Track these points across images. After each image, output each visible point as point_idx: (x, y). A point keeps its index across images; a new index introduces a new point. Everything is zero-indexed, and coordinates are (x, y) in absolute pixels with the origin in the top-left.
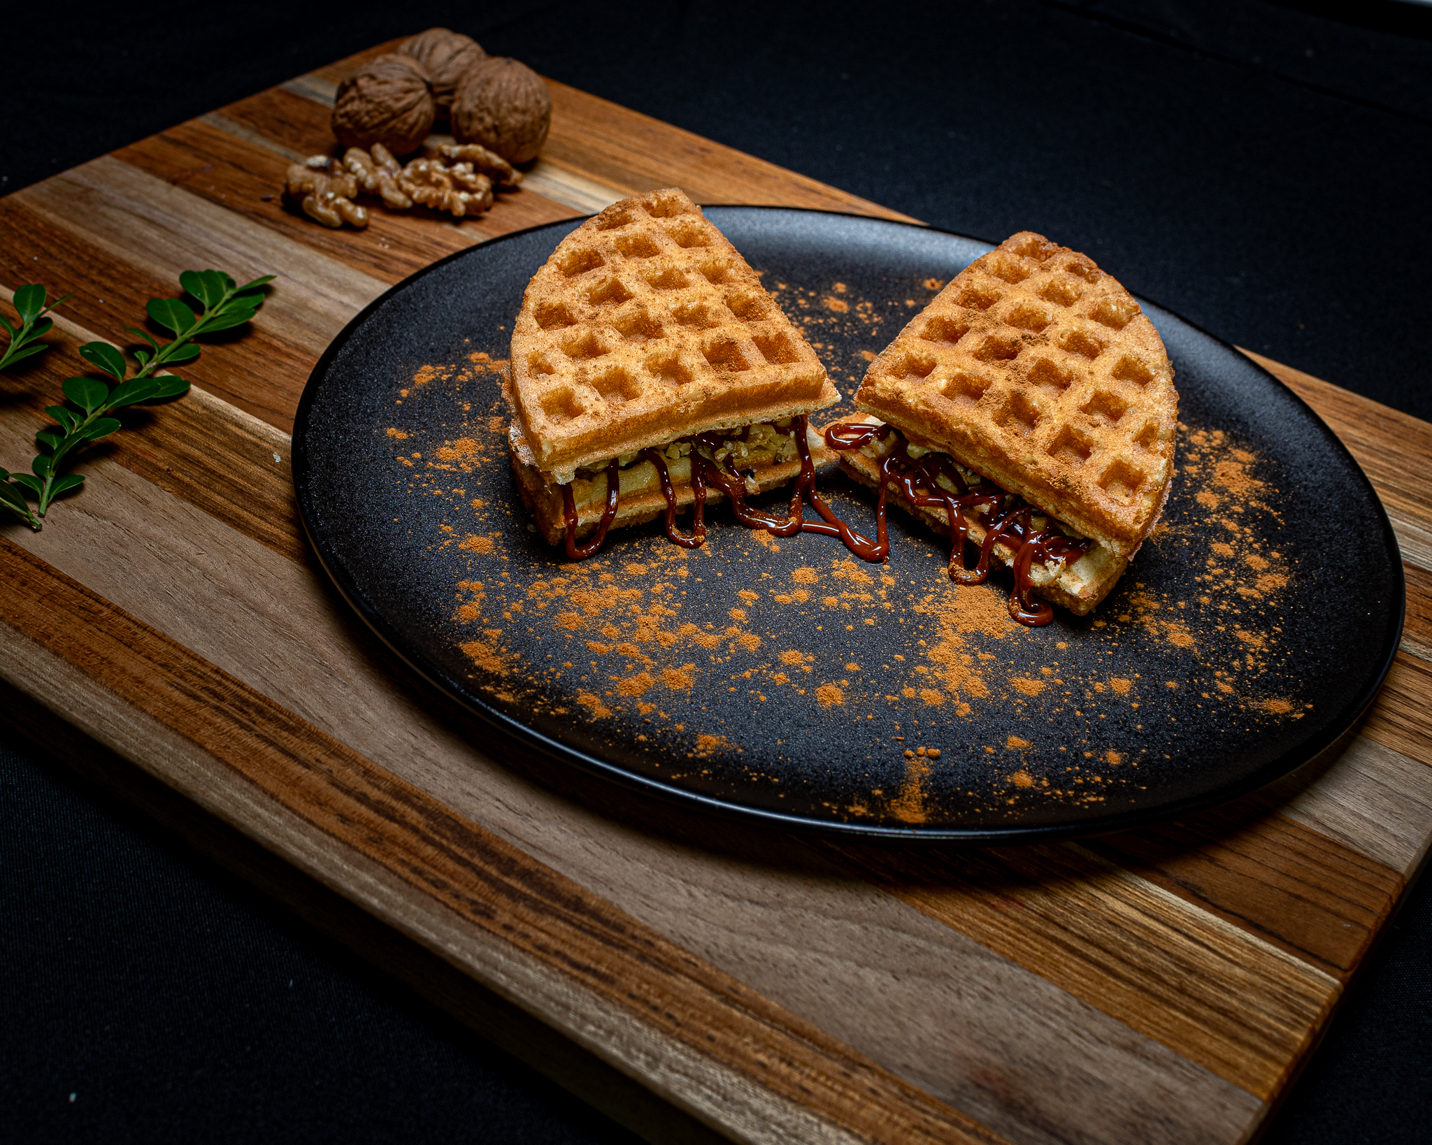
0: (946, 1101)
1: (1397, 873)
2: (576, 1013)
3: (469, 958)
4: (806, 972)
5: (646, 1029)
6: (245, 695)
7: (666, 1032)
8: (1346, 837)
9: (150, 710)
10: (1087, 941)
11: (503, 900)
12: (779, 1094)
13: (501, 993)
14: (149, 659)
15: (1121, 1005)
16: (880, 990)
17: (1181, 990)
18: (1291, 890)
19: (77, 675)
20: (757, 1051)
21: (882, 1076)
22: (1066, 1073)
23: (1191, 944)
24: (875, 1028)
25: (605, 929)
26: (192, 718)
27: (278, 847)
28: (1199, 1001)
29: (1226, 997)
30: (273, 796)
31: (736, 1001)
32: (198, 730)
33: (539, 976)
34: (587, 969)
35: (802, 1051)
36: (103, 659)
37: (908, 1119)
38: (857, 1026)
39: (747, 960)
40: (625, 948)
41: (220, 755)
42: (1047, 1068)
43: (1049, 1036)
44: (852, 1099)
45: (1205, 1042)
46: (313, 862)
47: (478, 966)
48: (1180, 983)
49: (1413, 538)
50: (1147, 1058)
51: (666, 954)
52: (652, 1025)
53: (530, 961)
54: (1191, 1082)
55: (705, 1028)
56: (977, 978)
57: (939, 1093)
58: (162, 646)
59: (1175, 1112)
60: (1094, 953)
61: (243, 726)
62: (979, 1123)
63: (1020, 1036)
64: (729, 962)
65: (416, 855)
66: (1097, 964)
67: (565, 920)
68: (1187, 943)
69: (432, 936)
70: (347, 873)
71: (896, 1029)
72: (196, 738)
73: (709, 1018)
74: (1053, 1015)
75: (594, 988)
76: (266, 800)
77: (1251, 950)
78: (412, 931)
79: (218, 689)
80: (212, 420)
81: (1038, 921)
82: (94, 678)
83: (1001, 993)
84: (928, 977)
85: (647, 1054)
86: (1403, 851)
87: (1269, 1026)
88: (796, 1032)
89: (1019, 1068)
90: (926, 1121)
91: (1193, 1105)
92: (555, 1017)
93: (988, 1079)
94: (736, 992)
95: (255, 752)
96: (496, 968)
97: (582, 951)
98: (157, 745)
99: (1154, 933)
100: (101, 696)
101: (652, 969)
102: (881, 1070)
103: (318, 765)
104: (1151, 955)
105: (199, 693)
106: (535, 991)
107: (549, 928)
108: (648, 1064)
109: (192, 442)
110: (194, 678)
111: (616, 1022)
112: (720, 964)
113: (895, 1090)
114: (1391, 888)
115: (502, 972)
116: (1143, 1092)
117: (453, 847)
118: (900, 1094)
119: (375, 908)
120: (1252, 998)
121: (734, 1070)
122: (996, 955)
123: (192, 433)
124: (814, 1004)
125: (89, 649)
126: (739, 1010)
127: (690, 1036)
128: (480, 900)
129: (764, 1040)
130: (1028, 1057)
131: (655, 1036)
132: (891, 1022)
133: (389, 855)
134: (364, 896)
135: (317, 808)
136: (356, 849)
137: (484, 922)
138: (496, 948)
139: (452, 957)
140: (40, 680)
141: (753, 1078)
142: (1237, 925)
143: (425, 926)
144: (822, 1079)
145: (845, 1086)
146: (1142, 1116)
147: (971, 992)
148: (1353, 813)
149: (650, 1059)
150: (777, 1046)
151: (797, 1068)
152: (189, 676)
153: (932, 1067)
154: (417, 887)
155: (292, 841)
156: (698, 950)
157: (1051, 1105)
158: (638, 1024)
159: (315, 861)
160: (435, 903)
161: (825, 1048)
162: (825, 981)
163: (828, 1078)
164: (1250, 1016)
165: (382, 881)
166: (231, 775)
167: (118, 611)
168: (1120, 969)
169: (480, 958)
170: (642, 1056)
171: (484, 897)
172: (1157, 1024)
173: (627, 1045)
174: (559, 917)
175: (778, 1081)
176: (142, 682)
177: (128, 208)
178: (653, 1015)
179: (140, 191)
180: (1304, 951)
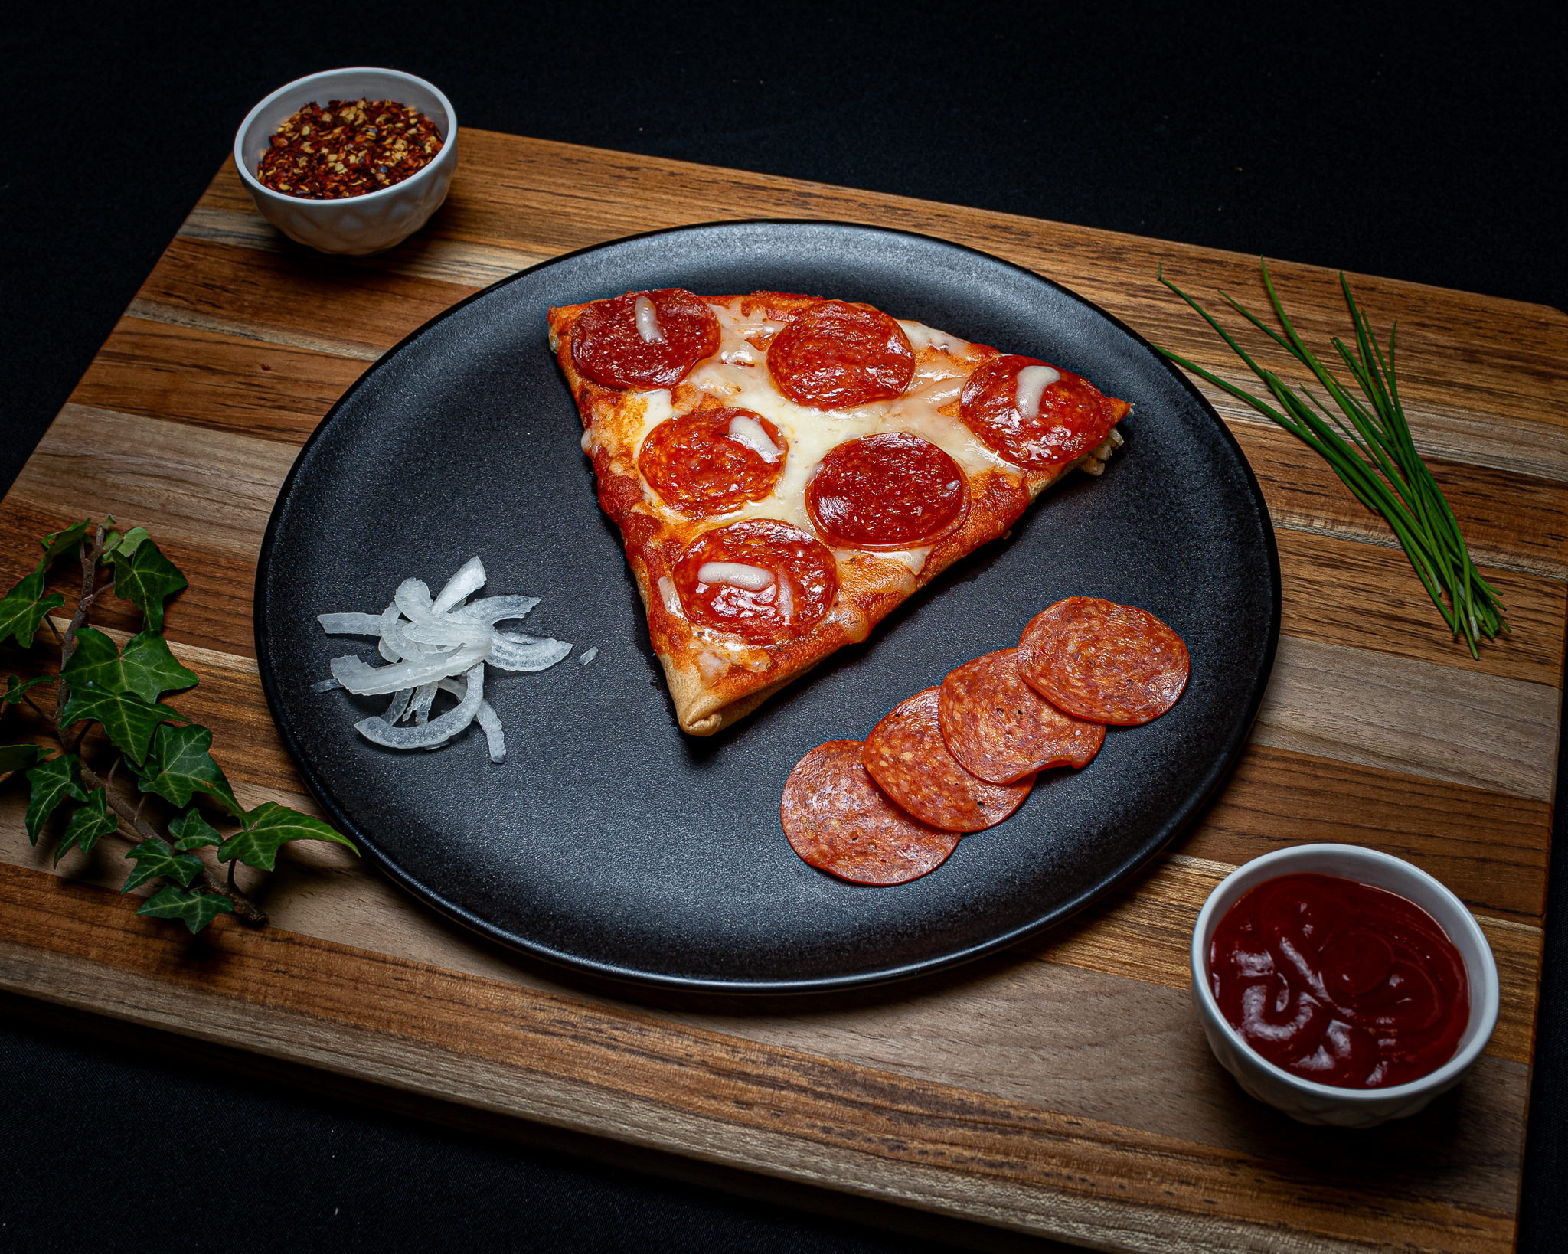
1: (1545, 803)
2: (1014, 1210)
3: (909, 1195)
5: (1071, 1200)
7: (1087, 1196)
9: (522, 1063)
11: (905, 1128)
12: (1193, 1215)
18: (1476, 855)
19: (441, 1053)
20: (1160, 1184)
25: (995, 1121)
26: (560, 1056)
27: (703, 1154)
31: (1125, 1144)
32: (573, 1067)
33: (968, 1186)
34: (1002, 1165)
35: (1190, 1166)
39: (1115, 1102)
40: (1020, 1132)
41: (607, 1084)
44: (1246, 1195)
47: (920, 1198)
51: (1052, 1124)
52: (1073, 1195)
53: (957, 1178)
55: (1113, 1179)
61: (608, 1046)
64: (1102, 1111)
65: (818, 1115)
67: (961, 1126)
69: (870, 1185)
72: (576, 1077)
73: (1112, 1169)
75: (1016, 1180)
76: (671, 1113)
78: (852, 1187)
79: (565, 1017)
82: (454, 1051)
85: (1083, 1221)
86: (1542, 779)
88: (1180, 1153)
92: (999, 1218)
94: (1121, 1136)
95: (634, 1068)
97: (989, 1149)
98: (548, 1096)
100: (473, 1067)
101: (1051, 1143)
103: (691, 1059)
105: (552, 1028)
107: (953, 1139)
108: (1088, 1229)
110: (539, 1014)
111: (1048, 1204)
112: (1097, 1117)
114: (1545, 820)
115: (940, 1196)
117: (840, 1093)
119: (813, 1179)
121: (1152, 1208)
126: (1132, 1152)
127: (1105, 1191)
128: (890, 1137)
129: (1160, 1170)
131: (1080, 1203)
133: (797, 1124)
134: (797, 1172)
135: (713, 1101)
136: (769, 1130)
137: (902, 1156)
138: (924, 1175)
139: (896, 1198)
141: (1168, 1208)
145: (1236, 1185)
148: (1494, 757)
149: (1087, 1225)
150: (1172, 1171)
151: (1194, 1185)
154: (834, 1145)
156: (1074, 1109)
158: (1064, 1199)
160: (855, 1154)
161: (1207, 1158)
165: (804, 1151)
166: (627, 1101)
167: (429, 970)
169: (915, 1190)
170: (1081, 1225)
171: (890, 1132)
173: (1063, 1219)
174: (956, 1125)
175: (1188, 1203)
177: (134, 468)
178: (1070, 1185)
179: (132, 440)
180: (1506, 911)
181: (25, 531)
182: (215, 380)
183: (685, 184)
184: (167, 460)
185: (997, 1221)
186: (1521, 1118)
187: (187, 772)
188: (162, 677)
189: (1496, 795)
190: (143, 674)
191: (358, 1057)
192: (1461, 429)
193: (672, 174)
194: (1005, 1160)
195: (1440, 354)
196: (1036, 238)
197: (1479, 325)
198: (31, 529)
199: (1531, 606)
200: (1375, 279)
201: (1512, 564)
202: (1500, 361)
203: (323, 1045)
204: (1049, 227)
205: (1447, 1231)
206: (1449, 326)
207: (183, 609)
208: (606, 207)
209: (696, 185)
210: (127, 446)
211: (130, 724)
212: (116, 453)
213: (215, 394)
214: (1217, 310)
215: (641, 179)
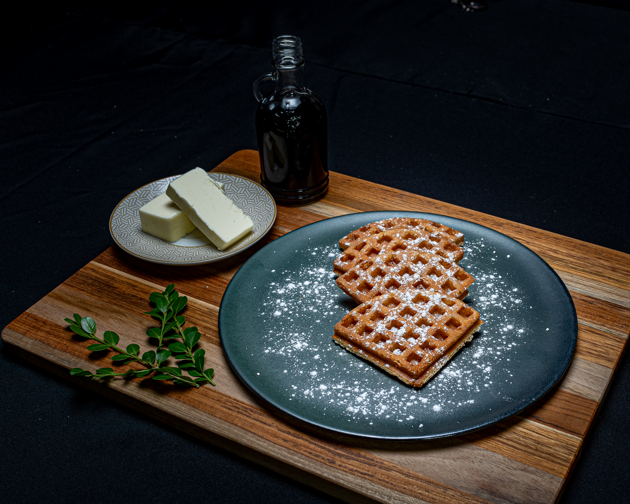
0: (474, 495)
1: (596, 402)
2: (365, 488)
3: (331, 477)
4: (428, 464)
5: (386, 489)
6: (246, 406)
7: (391, 489)
8: (580, 393)
9: (218, 416)
10: (508, 440)
11: (337, 457)
12: (426, 501)
13: (342, 485)
14: (213, 399)
15: (520, 457)
16: (450, 465)
17: (536, 450)
18: (566, 413)
19: (193, 409)
20: (418, 490)
21: (455, 491)
22: (507, 480)
23: (538, 435)
24: (451, 477)
25: (368, 461)
26: (231, 416)
27: (267, 453)
28: (542, 452)
29: (549, 449)
30: (262, 437)
31: (410, 476)
32: (234, 420)
33: (352, 478)
34: (365, 474)
35: (431, 487)
36: (199, 402)
37: (464, 502)
38: (445, 477)
40: (375, 466)
41: (243, 427)
42: (501, 480)
43: (500, 470)
44: (447, 499)
45: (545, 464)
46: (279, 456)
47: (334, 479)
48: (536, 448)
50: (529, 472)
51: (387, 465)
52: (387, 488)
53: (349, 475)
54: (542, 477)
55: (402, 486)
56: (477, 456)
57: (472, 493)
58: (216, 394)
59: (539, 486)
60: (510, 443)
61: (248, 416)
62: (484, 499)
63: (492, 472)
64: (406, 465)
65: (309, 448)
66: (512, 446)
67: (356, 460)
68: (537, 435)
69: (319, 472)
70: (290, 457)
71: (457, 476)
72: (234, 423)
73: (403, 482)
74: (501, 464)
75: (369, 479)
76: (260, 439)
77: (555, 434)
78: (313, 472)
79: (237, 406)
80: (211, 313)
82: (198, 409)
83: (485, 460)
84: (463, 459)
85: (387, 496)
86: (597, 395)
87: (563, 456)
88: (429, 482)
89: (493, 481)
90: (469, 501)
91: (543, 483)
92: (359, 490)
93: (484, 486)
94: (409, 473)
95: (253, 424)
96: (339, 479)
97: (363, 469)
98: (223, 427)
100: (202, 414)
101: (384, 471)
102: (454, 489)
103: (273, 425)
104: (527, 441)
105: (231, 408)
106: (352, 483)
107: (352, 464)
108: (388, 499)
109: (207, 322)
110: (229, 403)
111: (377, 489)
112: (403, 465)
113: (459, 494)
114: (594, 407)
115: (341, 479)
116: (529, 482)
118: (461, 495)
119: (300, 467)
120: (557, 448)
121: (413, 497)
122: (482, 449)
123: (206, 319)
124: (432, 473)
125: (194, 399)
126: (411, 478)
127: (399, 488)
128: (330, 459)
129: (420, 486)
130: (495, 478)
131: (389, 490)
132: (455, 474)
133: (300, 450)
134: (296, 463)
135: (276, 438)
136: (290, 449)
137: (333, 465)
138: (338, 472)
139: (326, 477)
140: (182, 412)
141: (419, 498)
142: (551, 427)
143: (316, 470)
144: (438, 495)
145: (445, 495)
146: (529, 489)
147: (477, 461)
148: (582, 385)
149: (388, 497)
150: (424, 487)
151: (430, 493)
152: (227, 403)
153: (469, 485)
154: (311, 458)
155: (271, 450)
156: (396, 462)
157: (503, 490)
158: (383, 488)
159: (279, 455)
160: (317, 462)
161: (437, 485)
162: (434, 465)
163: (440, 494)
164: (557, 454)
165: (300, 458)
166: (248, 433)
168: (518, 446)
169: (334, 476)
170: (386, 497)
171: (331, 458)
172: (531, 461)
173: (381, 494)
174: (354, 460)
175: (426, 497)
176: (213, 407)
178: (387, 484)
180: (571, 431)
185: (358, 491)
186: (555, 494)
189: (579, 397)
191: (167, 405)
192: (603, 289)
193: (361, 183)
195: (603, 267)
196: (475, 217)
197: (620, 261)
199: (611, 344)
200: (588, 243)
201: (608, 331)
202: (624, 272)
204: (480, 214)
206: (609, 260)
208: (337, 190)
209: (368, 187)
214: (529, 244)
215: (351, 184)
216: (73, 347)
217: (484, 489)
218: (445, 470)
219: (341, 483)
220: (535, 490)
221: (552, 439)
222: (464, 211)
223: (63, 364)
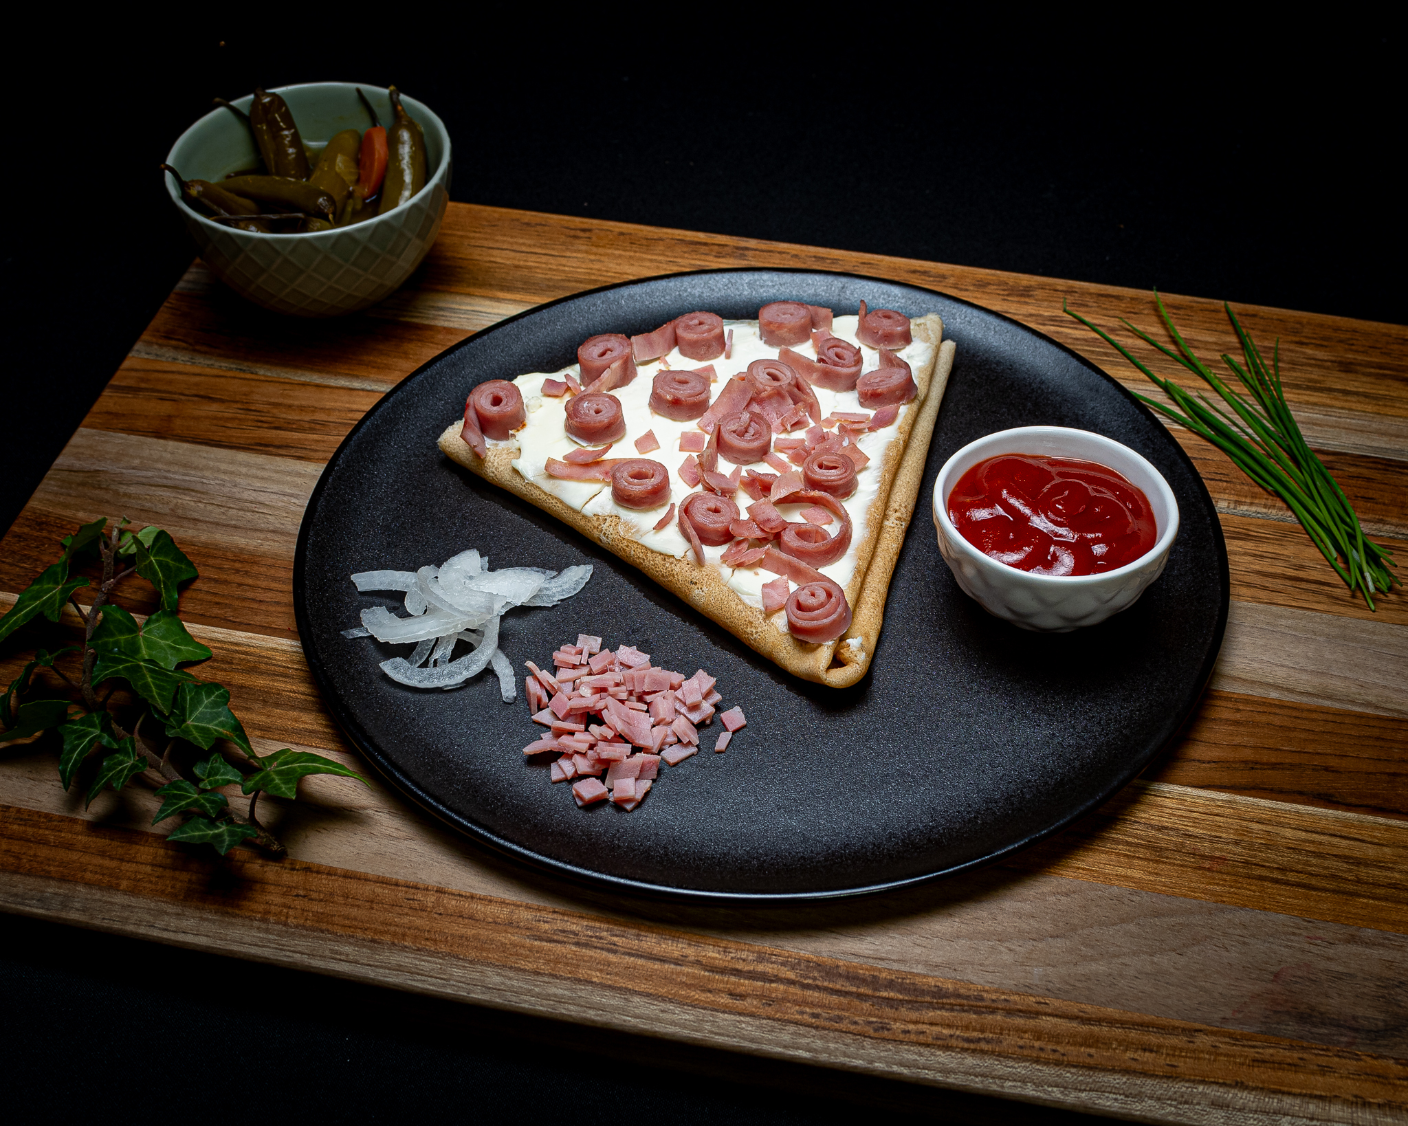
0: (1261, 1033)
2: (993, 1078)
3: (895, 1068)
4: (1120, 976)
5: (1045, 1068)
7: (1058, 1064)
8: (1399, 711)
9: (529, 968)
10: (1283, 870)
11: (888, 1012)
12: (1158, 1077)
14: (495, 923)
15: (1328, 909)
16: (1174, 968)
17: (1358, 881)
18: (1388, 771)
19: (453, 961)
20: (1125, 1052)
21: (1214, 1033)
22: (1323, 977)
24: (1188, 999)
25: (970, 1003)
26: (566, 961)
27: (702, 1040)
28: (1374, 884)
29: (1389, 874)
31: (1090, 1020)
32: (578, 969)
33: (950, 1060)
34: (978, 1040)
35: (1154, 1038)
38: (1176, 1002)
39: (1077, 984)
40: (993, 1012)
41: (609, 983)
42: (1309, 979)
43: (1298, 954)
44: (1204, 1059)
45: (1394, 914)
46: (736, 1042)
47: (905, 1071)
48: (1356, 876)
49: (1319, 425)
50: (1366, 943)
51: (1021, 1004)
52: (1048, 1063)
53: (938, 1053)
54: (1400, 948)
55: (1082, 1049)
56: (1230, 931)
57: (1255, 1029)
58: (496, 908)
59: (1402, 975)
60: (1290, 877)
61: (609, 950)
62: (1290, 1039)
63: (1280, 963)
64: (1066, 992)
65: (807, 1004)
66: (1299, 885)
67: (940, 1008)
68: (1343, 842)
69: (859, 1063)
70: (767, 1041)
71: (1202, 993)
72: (581, 977)
73: (1080, 1041)
74: (1292, 937)
75: (991, 1052)
76: (669, 1006)
78: (842, 1065)
79: (567, 927)
81: (1244, 867)
82: (466, 959)
83: (1250, 936)
84: (1198, 943)
85: (1057, 1086)
88: (1141, 1025)
89: (1293, 987)
90: (1257, 1053)
92: (980, 1086)
93: (1278, 1004)
94: (1086, 1013)
95: (632, 968)
97: (967, 1028)
98: (556, 995)
99: (1320, 843)
100: (482, 971)
101: (1022, 1021)
102: (1210, 1029)
104: (1326, 863)
105: (556, 937)
107: (934, 1020)
108: (1062, 1092)
110: (542, 925)
111: (1022, 1072)
112: (1063, 996)
113: (1226, 1039)
115: (924, 1068)
116: (1377, 970)
117: (826, 984)
118: (1231, 1041)
119: (806, 1058)
122: (1231, 907)
124: (1140, 998)
125: (441, 934)
126: (1096, 1025)
127: (1075, 1059)
128: (874, 1020)
129: (1124, 1041)
130: (1294, 976)
131: (1055, 1070)
132: (1196, 990)
133: (786, 1012)
134: (791, 1052)
135: (708, 994)
136: (761, 1017)
137: (886, 1035)
138: (908, 1052)
139: (883, 1072)
142: (1368, 814)
144: (1178, 1053)
146: (1385, 988)
147: (1232, 943)
149: (1061, 1089)
150: (1134, 1041)
151: (1158, 1052)
153: (1239, 1011)
154: (823, 1028)
156: (1041, 991)
157: (1326, 1005)
158: (1038, 1067)
160: (843, 1035)
161: (1167, 1029)
162: (1136, 977)
163: (1181, 1050)
165: (797, 1034)
166: (630, 997)
167: (440, 891)
168: (1313, 881)
169: (901, 1064)
170: (1055, 1089)
171: (875, 1016)
172: (1358, 914)
174: (934, 1008)
175: (1152, 1068)
177: (144, 480)
178: (1043, 1055)
179: (141, 457)
181: (45, 534)
182: (215, 407)
183: (633, 241)
184: (174, 473)
185: (978, 1089)
187: (209, 723)
188: (179, 650)
190: (161, 647)
191: (376, 966)
192: (1343, 425)
193: (622, 234)
194: (981, 1036)
195: (1319, 366)
196: (952, 280)
197: (1352, 342)
198: (50, 532)
200: (1257, 307)
202: (1371, 370)
203: (342, 957)
204: (963, 271)
205: (1390, 1084)
206: (1325, 343)
207: (194, 595)
208: (563, 261)
210: (136, 462)
211: (154, 683)
212: (127, 468)
213: (215, 418)
215: (594, 239)
216: (35, 855)
217: (1279, 1012)
218: (1167, 983)
219: (927, 1079)
220: (1398, 987)
221: (1383, 845)
222: (919, 269)
223: (28, 909)
